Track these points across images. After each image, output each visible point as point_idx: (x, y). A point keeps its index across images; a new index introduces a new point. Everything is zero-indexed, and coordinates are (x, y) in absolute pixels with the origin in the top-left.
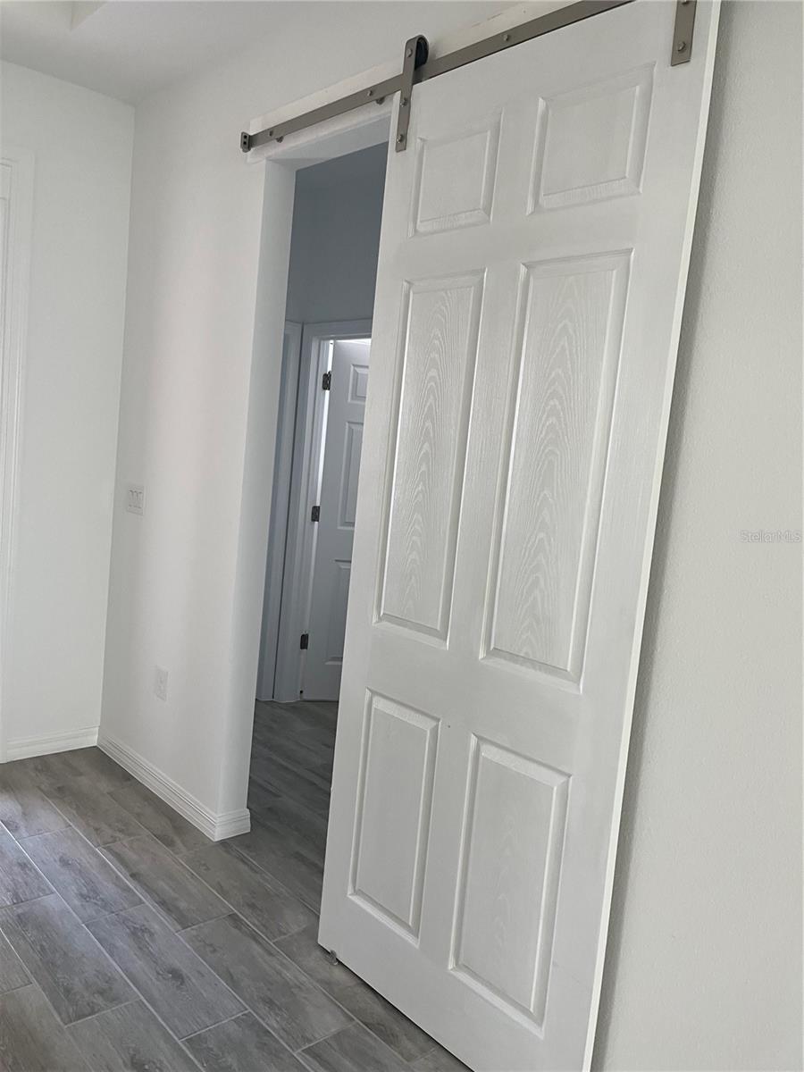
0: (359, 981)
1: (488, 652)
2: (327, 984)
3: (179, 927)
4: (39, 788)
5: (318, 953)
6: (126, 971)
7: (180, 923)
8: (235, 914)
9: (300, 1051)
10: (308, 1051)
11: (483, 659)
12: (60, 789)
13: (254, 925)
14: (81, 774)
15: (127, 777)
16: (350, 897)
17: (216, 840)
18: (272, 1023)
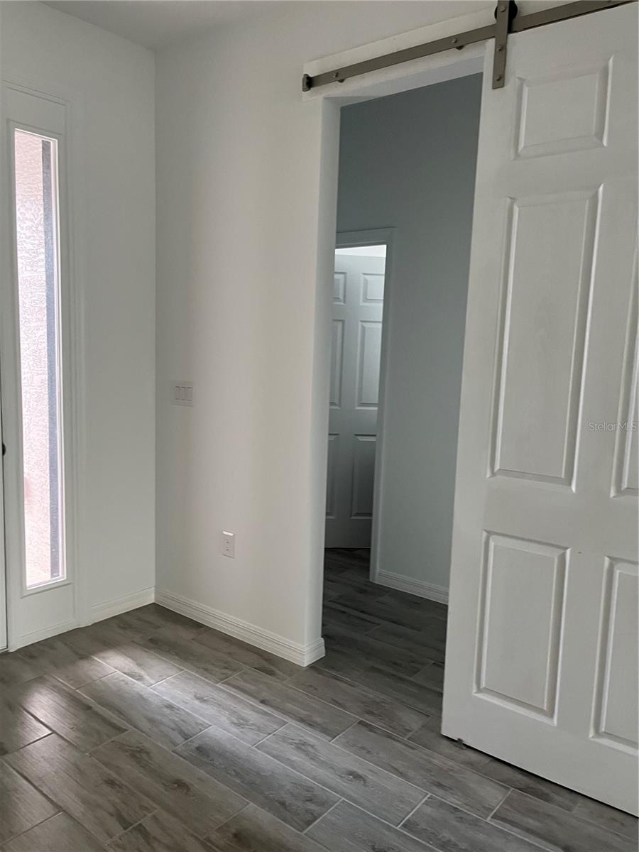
0: (492, 759)
1: (619, 491)
2: (471, 764)
3: (330, 738)
4: (133, 642)
5: (445, 742)
6: (314, 778)
7: (328, 735)
8: (362, 721)
9: (489, 818)
10: (494, 817)
11: (614, 497)
12: (151, 640)
13: (383, 727)
14: (159, 627)
15: (199, 625)
16: (475, 695)
17: (305, 665)
18: (453, 800)
